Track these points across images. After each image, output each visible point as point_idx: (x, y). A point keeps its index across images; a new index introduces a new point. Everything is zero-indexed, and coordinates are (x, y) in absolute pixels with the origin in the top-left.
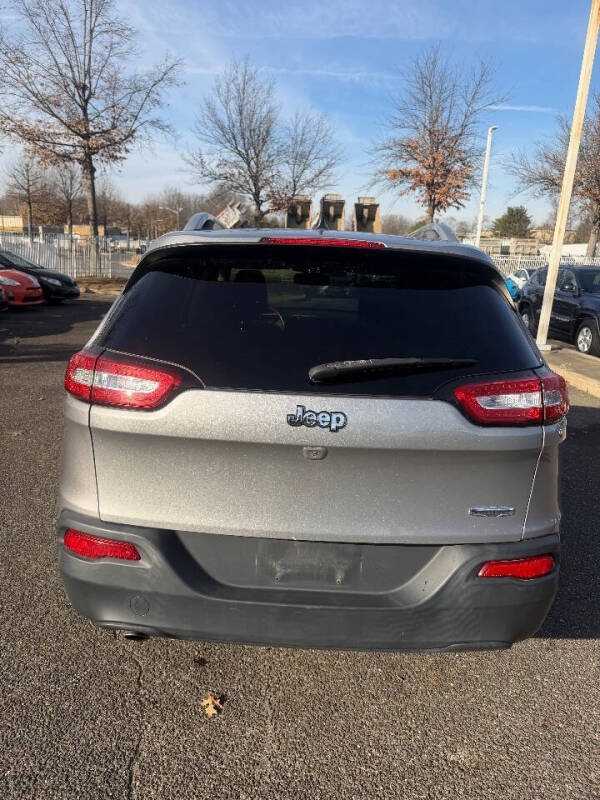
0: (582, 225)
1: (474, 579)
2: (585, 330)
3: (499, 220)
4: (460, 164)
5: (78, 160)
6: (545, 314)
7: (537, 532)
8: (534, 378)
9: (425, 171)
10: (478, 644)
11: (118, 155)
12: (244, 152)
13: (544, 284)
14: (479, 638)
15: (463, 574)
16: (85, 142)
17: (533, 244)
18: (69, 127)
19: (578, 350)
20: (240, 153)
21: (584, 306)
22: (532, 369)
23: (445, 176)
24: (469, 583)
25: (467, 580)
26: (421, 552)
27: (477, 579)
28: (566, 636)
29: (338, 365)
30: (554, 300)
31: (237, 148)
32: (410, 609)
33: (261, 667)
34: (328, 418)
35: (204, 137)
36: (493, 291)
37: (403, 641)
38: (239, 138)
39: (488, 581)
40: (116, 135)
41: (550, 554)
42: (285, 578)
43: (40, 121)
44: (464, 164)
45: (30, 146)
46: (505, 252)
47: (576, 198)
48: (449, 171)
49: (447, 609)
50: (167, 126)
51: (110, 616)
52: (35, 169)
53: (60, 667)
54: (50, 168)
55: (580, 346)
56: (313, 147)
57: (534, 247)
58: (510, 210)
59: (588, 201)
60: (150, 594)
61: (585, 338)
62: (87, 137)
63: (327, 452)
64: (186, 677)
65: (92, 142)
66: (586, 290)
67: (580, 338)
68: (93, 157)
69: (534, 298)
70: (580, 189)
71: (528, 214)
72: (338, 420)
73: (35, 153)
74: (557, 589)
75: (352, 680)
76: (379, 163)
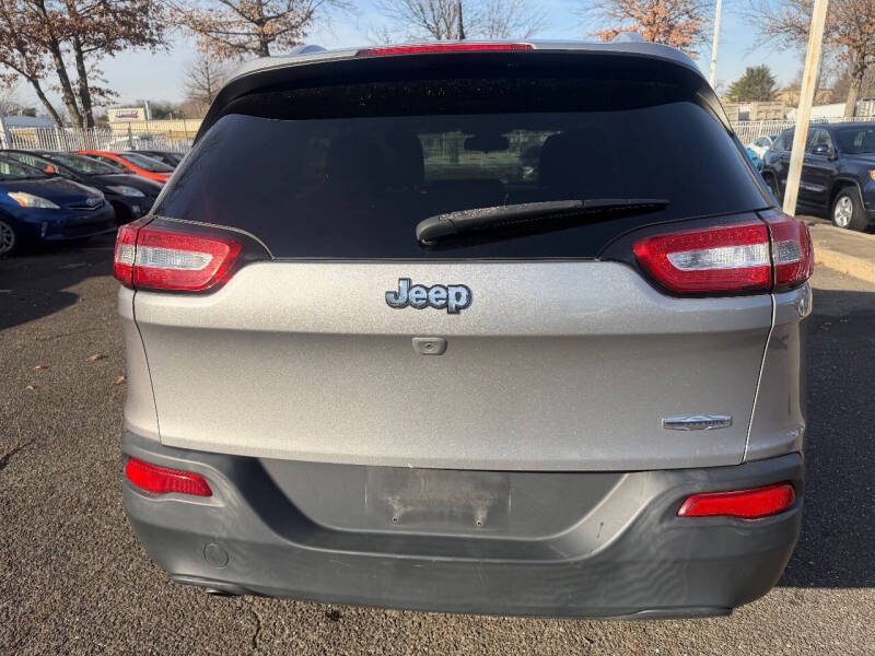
0: (840, 82)
1: (672, 518)
2: (843, 200)
3: (737, 84)
4: (686, 17)
5: (254, 49)
6: (793, 185)
7: (767, 450)
8: (759, 222)
9: (643, 29)
10: (682, 611)
11: (296, 40)
12: (433, 25)
13: (790, 150)
14: (681, 602)
15: (656, 513)
16: (260, 29)
17: (778, 107)
18: (242, 14)
19: (835, 224)
20: (429, 27)
21: (842, 171)
22: (756, 211)
23: (667, 33)
24: (665, 525)
25: (662, 520)
26: (595, 483)
27: (677, 519)
28: (818, 585)
29: (456, 216)
30: (804, 167)
31: (425, 22)
32: (576, 563)
33: (409, 623)
34: (443, 294)
35: (389, 13)
36: (698, 108)
37: (570, 605)
38: (427, 10)
39: (692, 522)
40: (293, 18)
41: (788, 482)
42: (406, 518)
43: (211, 10)
44: (691, 17)
45: (202, 38)
46: (744, 117)
47: (828, 47)
48: (672, 27)
49: (632, 562)
50: (348, 4)
51: (187, 569)
52: (214, 66)
53: (163, 621)
54: (226, 61)
55: (838, 220)
56: (512, 12)
57: (779, 111)
58: (750, 71)
59: (846, 49)
60: (226, 541)
61: (844, 210)
62: (261, 22)
63: (445, 344)
64: (313, 637)
65: (267, 29)
66: (845, 151)
67: (838, 211)
68: (269, 45)
69: (778, 167)
70: (836, 35)
71: (772, 73)
72: (458, 296)
73: (207, 46)
74: (798, 531)
75: (524, 643)
76: (589, 24)
